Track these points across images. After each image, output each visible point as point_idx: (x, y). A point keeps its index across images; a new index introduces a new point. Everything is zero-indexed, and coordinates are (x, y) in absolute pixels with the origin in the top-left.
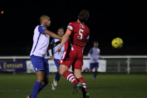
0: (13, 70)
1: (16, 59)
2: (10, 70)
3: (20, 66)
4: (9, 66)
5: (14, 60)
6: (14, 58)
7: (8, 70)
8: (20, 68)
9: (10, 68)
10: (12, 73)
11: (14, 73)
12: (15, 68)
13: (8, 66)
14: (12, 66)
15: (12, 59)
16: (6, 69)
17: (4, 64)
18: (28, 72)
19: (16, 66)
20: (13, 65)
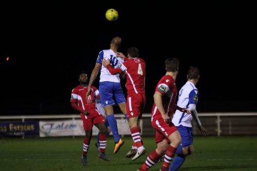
0: (22, 133)
1: (25, 120)
2: (18, 134)
3: (31, 128)
4: (17, 128)
5: (23, 121)
6: (23, 117)
7: (15, 134)
8: (31, 131)
9: (17, 131)
10: (20, 137)
11: (23, 138)
12: (24, 131)
13: (15, 128)
14: (20, 128)
15: (21, 120)
16: (13, 132)
17: (11, 126)
18: (42, 135)
19: (26, 128)
20: (22, 127)
